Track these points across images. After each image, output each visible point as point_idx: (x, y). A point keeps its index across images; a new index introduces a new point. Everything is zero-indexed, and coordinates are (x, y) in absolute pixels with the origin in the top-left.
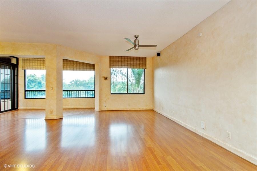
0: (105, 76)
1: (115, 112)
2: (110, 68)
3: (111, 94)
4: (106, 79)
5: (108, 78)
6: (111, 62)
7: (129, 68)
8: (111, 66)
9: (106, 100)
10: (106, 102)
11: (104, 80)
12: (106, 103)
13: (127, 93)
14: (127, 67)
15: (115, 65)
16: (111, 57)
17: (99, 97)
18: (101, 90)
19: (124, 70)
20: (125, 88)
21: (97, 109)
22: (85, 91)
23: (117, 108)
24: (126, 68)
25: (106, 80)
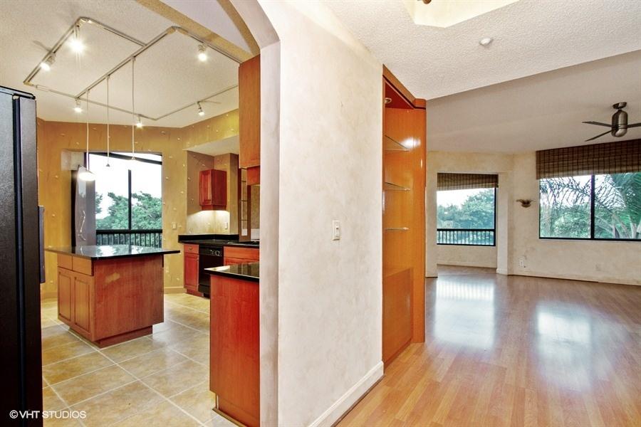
0: (525, 199)
1: (554, 283)
2: (538, 177)
3: (540, 238)
4: (526, 204)
5: (531, 203)
6: (542, 165)
7: (599, 173)
8: (542, 175)
9: (527, 251)
10: (525, 256)
11: (522, 207)
12: (526, 259)
13: (593, 238)
14: (591, 171)
15: (551, 170)
16: (542, 153)
17: (509, 244)
18: (511, 230)
19: (583, 180)
20: (585, 225)
21: (502, 269)
22: (448, 232)
23: (560, 273)
24: (588, 174)
25: (526, 207)
